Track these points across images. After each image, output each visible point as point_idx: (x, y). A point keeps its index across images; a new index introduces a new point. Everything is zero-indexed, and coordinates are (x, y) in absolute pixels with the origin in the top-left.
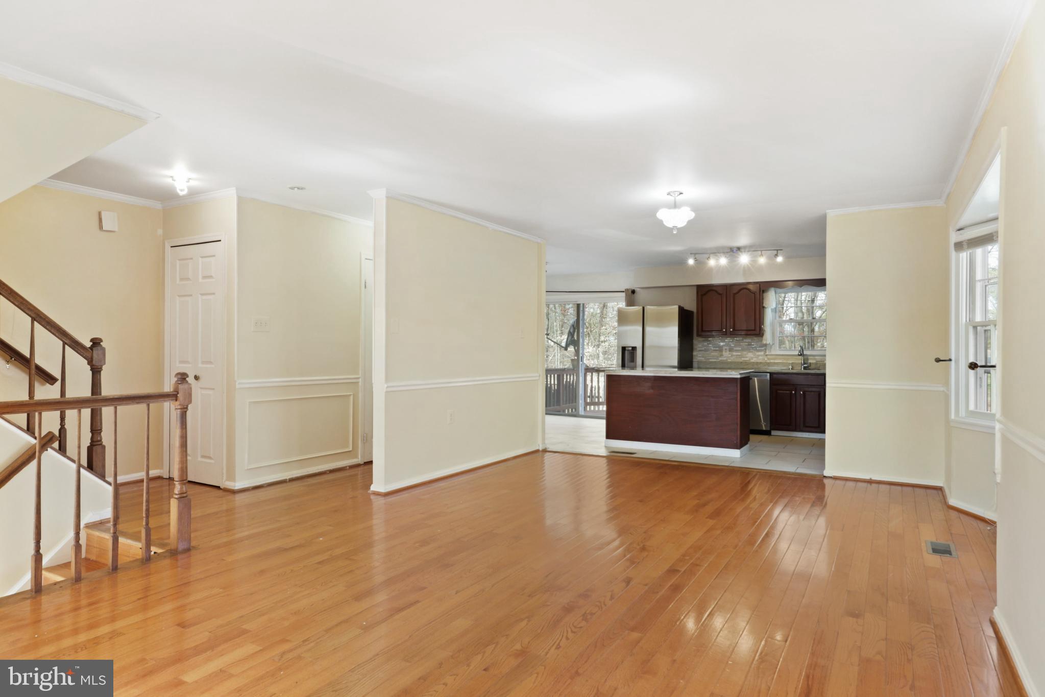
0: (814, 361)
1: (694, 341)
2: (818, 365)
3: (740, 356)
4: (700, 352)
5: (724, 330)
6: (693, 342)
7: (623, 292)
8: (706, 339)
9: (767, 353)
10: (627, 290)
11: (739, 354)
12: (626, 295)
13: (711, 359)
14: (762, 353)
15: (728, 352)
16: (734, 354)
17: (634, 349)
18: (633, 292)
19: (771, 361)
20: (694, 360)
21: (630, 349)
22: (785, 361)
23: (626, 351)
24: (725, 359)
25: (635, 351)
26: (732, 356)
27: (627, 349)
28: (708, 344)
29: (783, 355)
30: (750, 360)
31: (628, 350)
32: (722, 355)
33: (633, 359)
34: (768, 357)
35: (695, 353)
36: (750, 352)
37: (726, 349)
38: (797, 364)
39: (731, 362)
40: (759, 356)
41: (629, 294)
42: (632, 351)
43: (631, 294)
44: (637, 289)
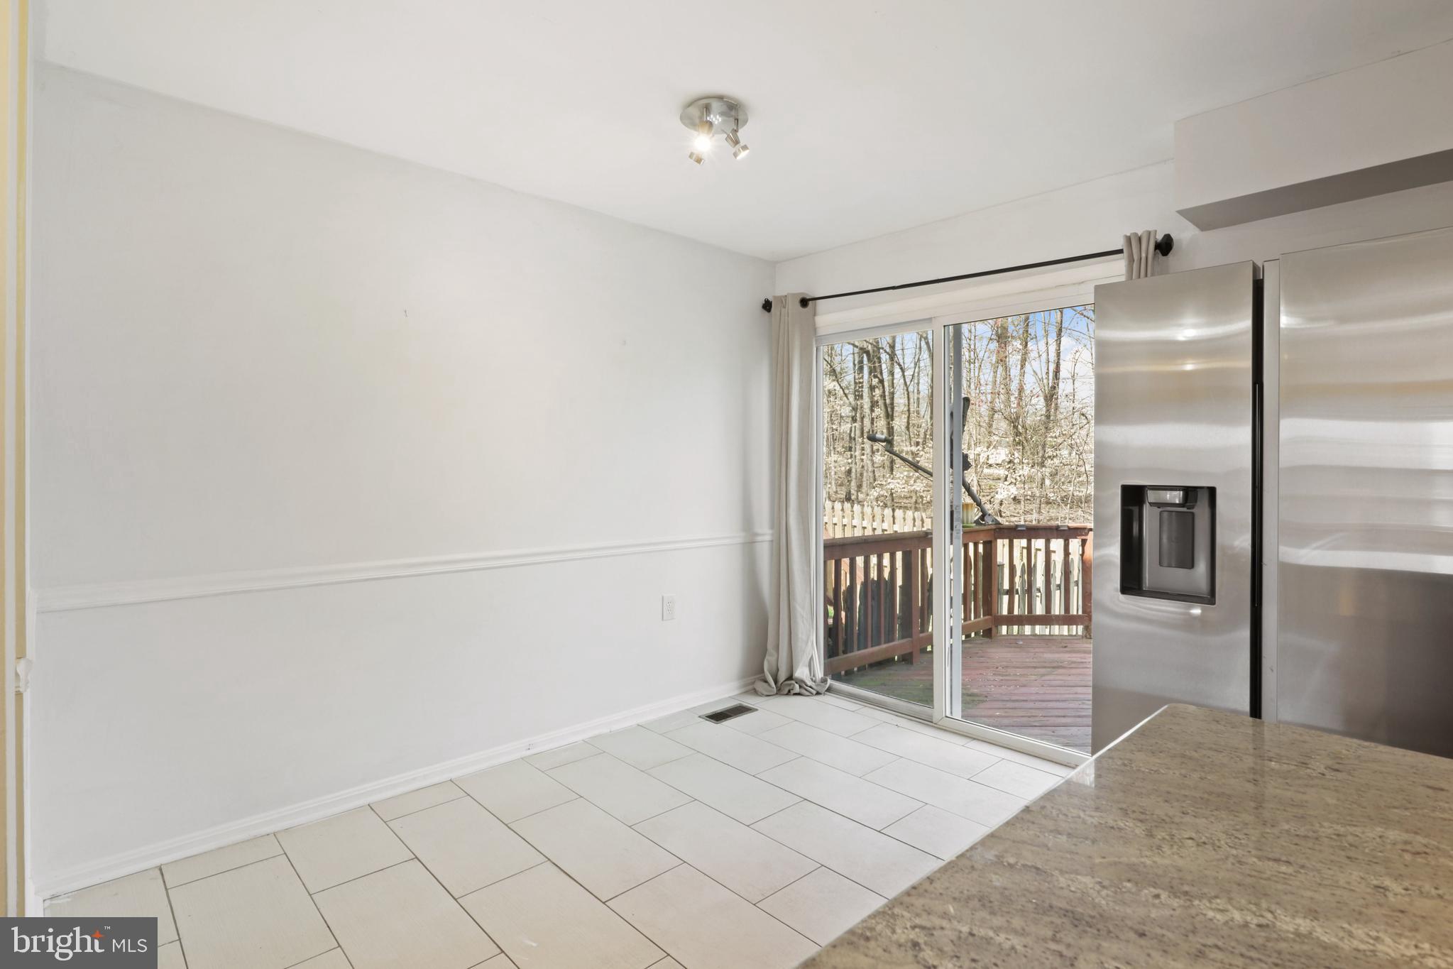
7: (1120, 251)
10: (1134, 242)
12: (1131, 260)
17: (1199, 496)
18: (1165, 246)
21: (1177, 497)
23: (1146, 509)
25: (1204, 511)
27: (1155, 496)
41: (1144, 255)
42: (1184, 509)
43: (1155, 255)
44: (1184, 233)
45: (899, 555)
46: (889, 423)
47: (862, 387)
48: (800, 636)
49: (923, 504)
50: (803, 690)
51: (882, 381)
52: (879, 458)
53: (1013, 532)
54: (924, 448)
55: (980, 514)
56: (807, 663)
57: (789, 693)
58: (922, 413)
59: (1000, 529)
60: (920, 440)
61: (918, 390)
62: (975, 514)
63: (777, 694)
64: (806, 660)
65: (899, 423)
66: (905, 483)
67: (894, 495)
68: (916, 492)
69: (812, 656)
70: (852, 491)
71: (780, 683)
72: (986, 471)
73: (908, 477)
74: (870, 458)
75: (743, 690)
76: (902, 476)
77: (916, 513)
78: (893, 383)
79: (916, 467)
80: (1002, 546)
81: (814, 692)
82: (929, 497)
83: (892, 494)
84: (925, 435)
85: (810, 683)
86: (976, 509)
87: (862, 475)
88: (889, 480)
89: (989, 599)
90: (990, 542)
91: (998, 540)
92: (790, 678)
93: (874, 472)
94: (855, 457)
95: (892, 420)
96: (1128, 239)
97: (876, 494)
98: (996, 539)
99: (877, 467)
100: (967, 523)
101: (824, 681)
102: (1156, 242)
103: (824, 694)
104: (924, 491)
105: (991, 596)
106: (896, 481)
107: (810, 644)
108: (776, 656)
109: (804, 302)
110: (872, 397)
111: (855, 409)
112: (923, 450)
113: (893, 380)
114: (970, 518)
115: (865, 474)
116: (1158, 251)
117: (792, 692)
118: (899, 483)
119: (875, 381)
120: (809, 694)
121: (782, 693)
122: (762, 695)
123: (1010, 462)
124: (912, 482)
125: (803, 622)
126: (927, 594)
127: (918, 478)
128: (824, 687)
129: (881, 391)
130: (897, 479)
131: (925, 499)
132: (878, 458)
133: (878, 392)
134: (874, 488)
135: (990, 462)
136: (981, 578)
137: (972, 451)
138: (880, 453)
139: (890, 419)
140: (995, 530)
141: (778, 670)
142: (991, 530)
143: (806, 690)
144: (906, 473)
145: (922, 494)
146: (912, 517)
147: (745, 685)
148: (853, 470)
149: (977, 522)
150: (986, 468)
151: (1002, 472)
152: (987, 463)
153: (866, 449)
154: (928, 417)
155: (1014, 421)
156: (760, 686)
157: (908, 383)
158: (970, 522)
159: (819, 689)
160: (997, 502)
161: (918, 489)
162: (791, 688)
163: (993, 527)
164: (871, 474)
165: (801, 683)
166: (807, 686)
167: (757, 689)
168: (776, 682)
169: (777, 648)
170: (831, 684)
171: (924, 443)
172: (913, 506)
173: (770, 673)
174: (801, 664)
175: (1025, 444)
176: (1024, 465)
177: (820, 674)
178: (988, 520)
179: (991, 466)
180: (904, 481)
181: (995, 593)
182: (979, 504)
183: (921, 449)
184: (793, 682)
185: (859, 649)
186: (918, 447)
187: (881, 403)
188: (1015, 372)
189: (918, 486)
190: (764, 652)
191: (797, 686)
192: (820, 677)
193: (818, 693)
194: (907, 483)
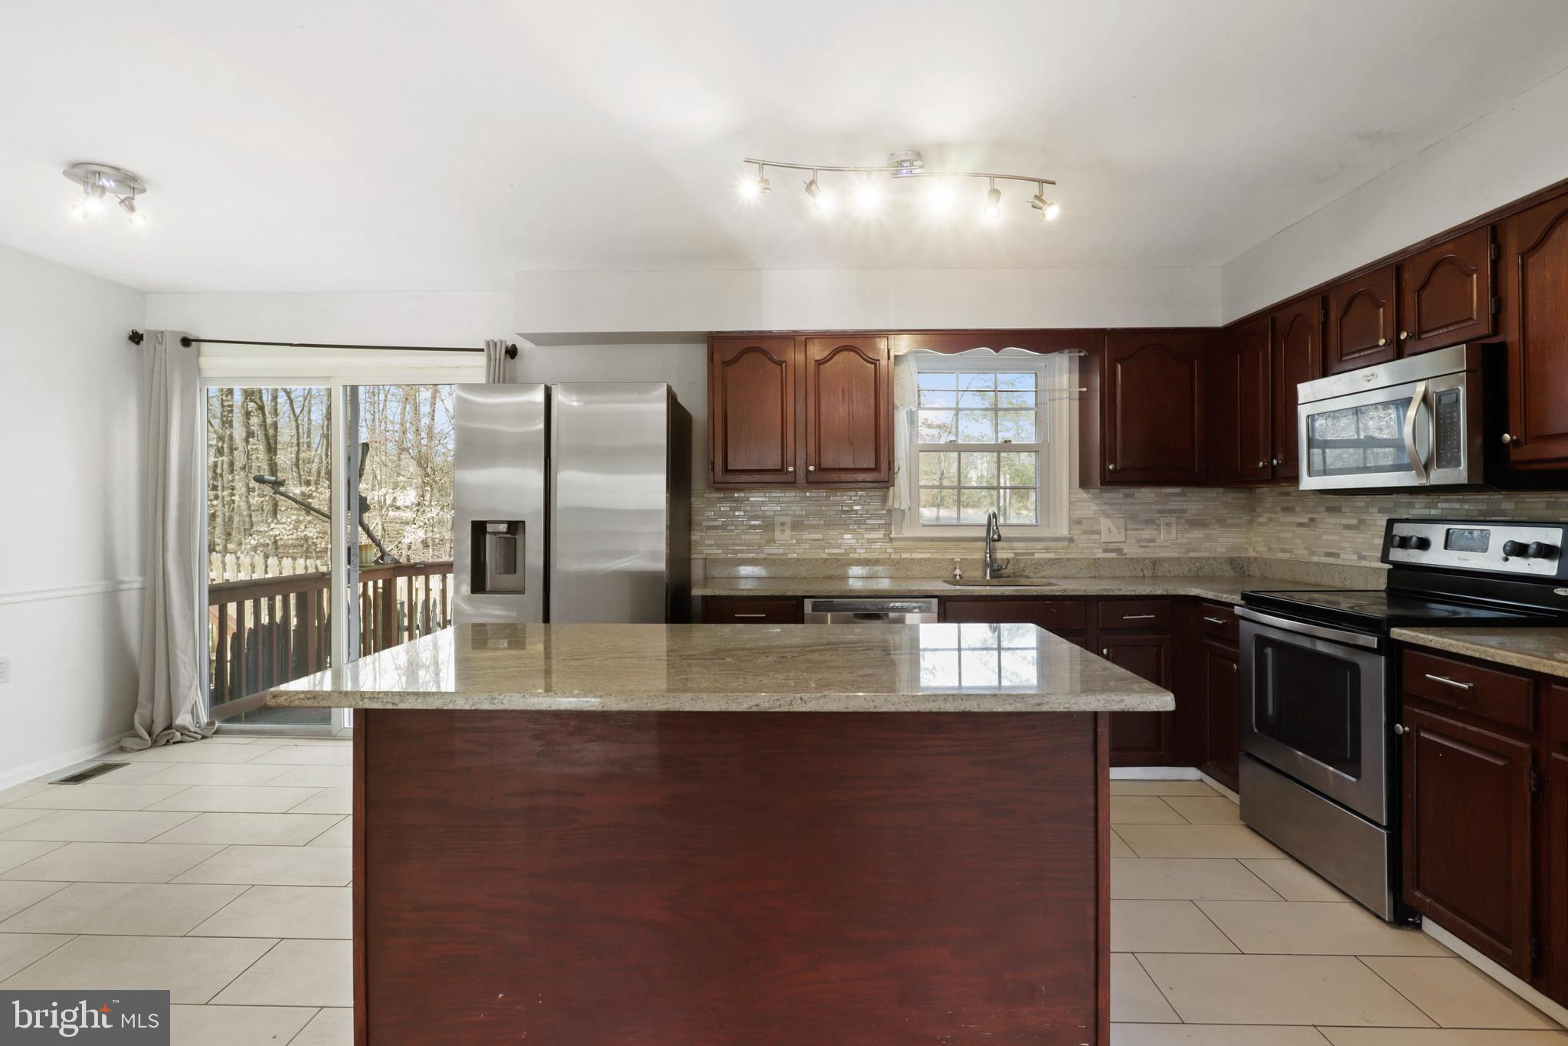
0: (1010, 556)
1: (693, 499)
2: (1022, 566)
3: (823, 543)
4: (713, 533)
5: (791, 469)
6: (690, 501)
7: (482, 350)
8: (728, 494)
9: (893, 535)
10: (492, 345)
11: (820, 537)
12: (489, 359)
13: (742, 551)
14: (879, 534)
15: (788, 532)
16: (806, 535)
17: (516, 527)
18: (512, 352)
19: (904, 556)
20: (693, 556)
21: (503, 528)
22: (938, 556)
23: (488, 537)
24: (781, 551)
25: (518, 537)
26: (800, 542)
27: (490, 528)
28: (733, 509)
29: (932, 539)
30: (846, 554)
31: (495, 533)
32: (771, 541)
33: (512, 561)
34: (895, 544)
35: (696, 536)
36: (847, 530)
37: (783, 524)
38: (972, 561)
39: (798, 560)
40: (871, 541)
41: (498, 357)
42: (509, 536)
43: (505, 358)
44: (524, 346)
45: (292, 597)
46: (271, 459)
47: (231, 411)
48: (182, 682)
49: (317, 552)
50: (187, 736)
51: (261, 408)
52: (257, 499)
53: (412, 570)
54: (317, 488)
55: (379, 554)
56: (190, 710)
57: (168, 743)
58: (314, 446)
59: (400, 567)
60: (312, 478)
61: (309, 419)
62: (373, 554)
63: (151, 747)
64: (188, 706)
65: (284, 458)
66: (294, 529)
67: (279, 543)
68: (306, 538)
69: (196, 702)
70: (216, 540)
71: (157, 734)
72: (392, 514)
73: (299, 522)
74: (244, 498)
75: (105, 751)
76: (289, 520)
77: (308, 561)
78: (276, 410)
79: (308, 509)
80: (401, 582)
81: (200, 737)
82: (324, 543)
83: (275, 542)
84: (319, 473)
85: (193, 729)
86: (375, 550)
87: (231, 519)
88: (273, 525)
89: (389, 634)
90: (390, 580)
91: (398, 578)
92: (169, 727)
93: (250, 516)
94: (223, 497)
95: (276, 455)
96: (488, 343)
97: (253, 542)
98: (395, 577)
99: (254, 511)
100: (366, 563)
101: (211, 724)
102: (507, 348)
103: (212, 737)
104: (317, 538)
105: (391, 632)
106: (282, 526)
107: (193, 688)
108: (150, 707)
109: (186, 342)
110: (247, 425)
111: (221, 438)
112: (316, 491)
113: (276, 405)
114: (369, 558)
115: (236, 519)
116: (508, 355)
117: (172, 741)
118: (285, 529)
119: (252, 406)
120: (193, 740)
121: (159, 744)
122: (133, 751)
123: (419, 504)
124: (302, 527)
125: (185, 667)
126: (323, 635)
127: (310, 522)
128: (212, 729)
129: (261, 419)
130: (282, 523)
131: (319, 546)
132: (255, 500)
133: (255, 420)
134: (251, 535)
135: (398, 504)
136: (380, 617)
137: (376, 493)
138: (256, 493)
139: (273, 454)
140: (393, 568)
141: (153, 722)
142: (389, 568)
143: (190, 736)
144: (294, 517)
145: (315, 540)
146: (303, 566)
147: (106, 747)
148: (219, 513)
149: (376, 562)
150: (392, 510)
151: (409, 515)
152: (394, 506)
153: (237, 487)
154: (322, 451)
155: (422, 461)
156: (128, 742)
157: (298, 411)
158: (369, 561)
159: (205, 733)
160: (405, 546)
161: (310, 535)
162: (171, 736)
163: (393, 566)
164: (247, 519)
165: (184, 730)
166: (190, 732)
167: (124, 745)
168: (150, 735)
169: (152, 698)
170: (218, 727)
171: (317, 483)
172: (305, 554)
173: (144, 728)
174: (182, 712)
175: (434, 485)
176: (433, 508)
177: (204, 719)
178: (387, 560)
179: (398, 508)
180: (291, 526)
181: (394, 630)
182: (378, 545)
183: (313, 489)
184: (173, 730)
185: (247, 695)
186: (311, 487)
187: (260, 434)
188: (425, 409)
189: (311, 532)
190: (133, 705)
191: (178, 734)
192: (206, 721)
193: (204, 737)
194: (296, 528)
